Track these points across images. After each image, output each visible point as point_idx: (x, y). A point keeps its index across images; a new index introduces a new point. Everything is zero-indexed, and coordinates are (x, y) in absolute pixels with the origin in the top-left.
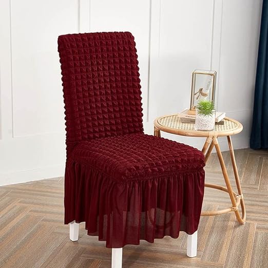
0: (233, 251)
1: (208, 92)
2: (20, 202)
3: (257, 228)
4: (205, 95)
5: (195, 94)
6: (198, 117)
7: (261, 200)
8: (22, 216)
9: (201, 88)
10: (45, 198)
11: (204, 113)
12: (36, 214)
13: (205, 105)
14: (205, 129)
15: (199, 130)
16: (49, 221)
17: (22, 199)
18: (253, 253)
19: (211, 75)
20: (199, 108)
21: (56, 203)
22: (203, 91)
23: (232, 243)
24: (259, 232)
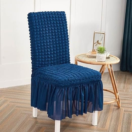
0: (113, 122)
1: (101, 42)
2: (4, 97)
3: (124, 111)
4: (100, 44)
5: (95, 43)
6: (98, 55)
7: (126, 97)
8: (5, 105)
9: (98, 40)
10: (17, 95)
11: (101, 53)
12: (13, 104)
13: (101, 49)
14: (101, 61)
15: (98, 62)
16: (19, 107)
17: (5, 96)
18: (123, 124)
19: (103, 33)
20: (98, 51)
21: (23, 98)
22: (99, 42)
23: (112, 118)
24: (126, 113)
